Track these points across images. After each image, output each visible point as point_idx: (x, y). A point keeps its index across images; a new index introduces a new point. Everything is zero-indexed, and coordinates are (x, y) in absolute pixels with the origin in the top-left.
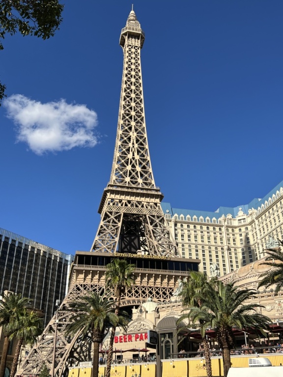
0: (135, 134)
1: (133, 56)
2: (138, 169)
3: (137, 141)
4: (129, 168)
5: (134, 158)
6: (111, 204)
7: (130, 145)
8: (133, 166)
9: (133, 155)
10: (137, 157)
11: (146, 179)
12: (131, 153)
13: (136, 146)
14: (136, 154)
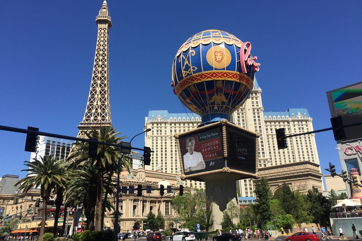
0: (100, 89)
1: (102, 35)
2: (99, 111)
3: (101, 92)
4: (94, 111)
5: (97, 104)
6: (81, 134)
7: (96, 96)
8: (97, 109)
9: (97, 102)
10: (99, 103)
11: (103, 116)
12: (96, 101)
13: (100, 96)
14: (99, 101)
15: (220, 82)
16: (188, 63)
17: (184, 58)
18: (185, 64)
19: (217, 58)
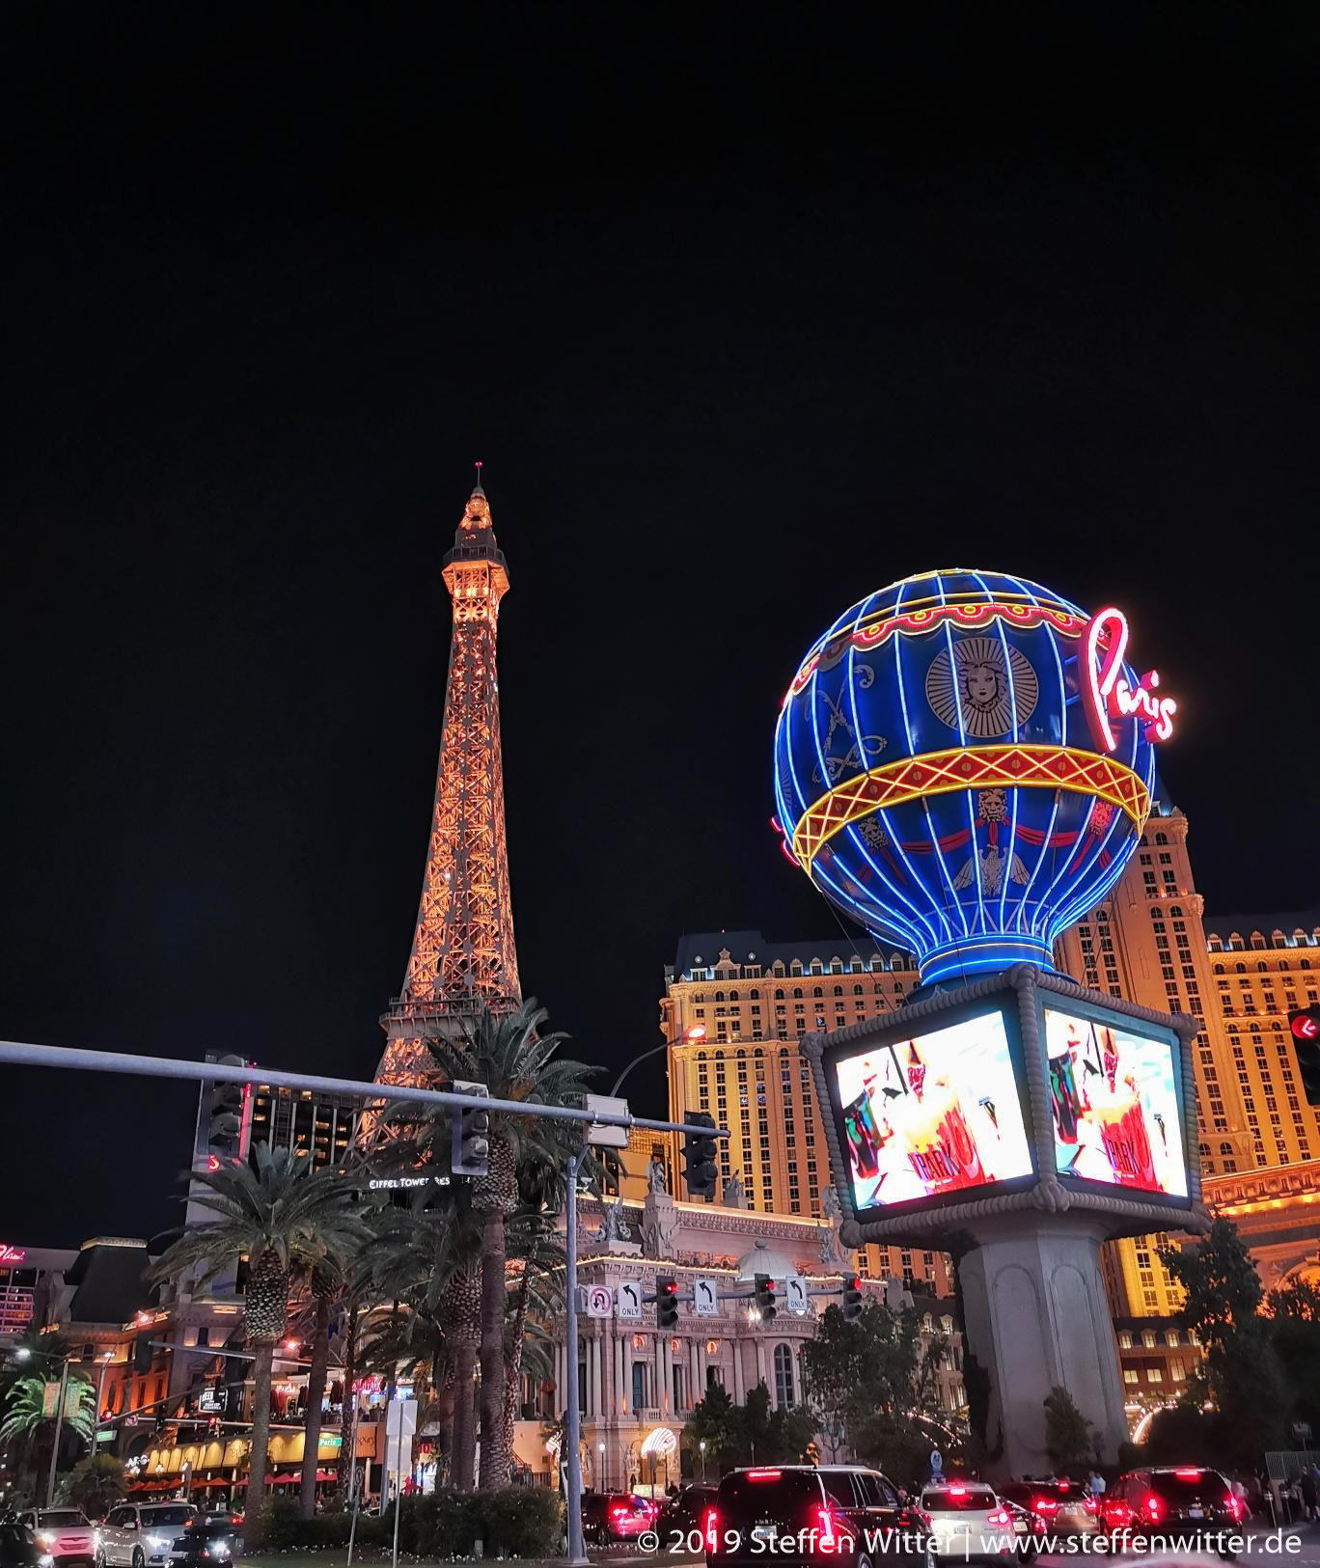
15: (994, 798)
16: (843, 720)
17: (827, 699)
18: (833, 727)
19: (975, 693)
